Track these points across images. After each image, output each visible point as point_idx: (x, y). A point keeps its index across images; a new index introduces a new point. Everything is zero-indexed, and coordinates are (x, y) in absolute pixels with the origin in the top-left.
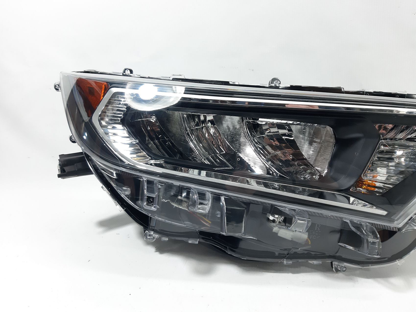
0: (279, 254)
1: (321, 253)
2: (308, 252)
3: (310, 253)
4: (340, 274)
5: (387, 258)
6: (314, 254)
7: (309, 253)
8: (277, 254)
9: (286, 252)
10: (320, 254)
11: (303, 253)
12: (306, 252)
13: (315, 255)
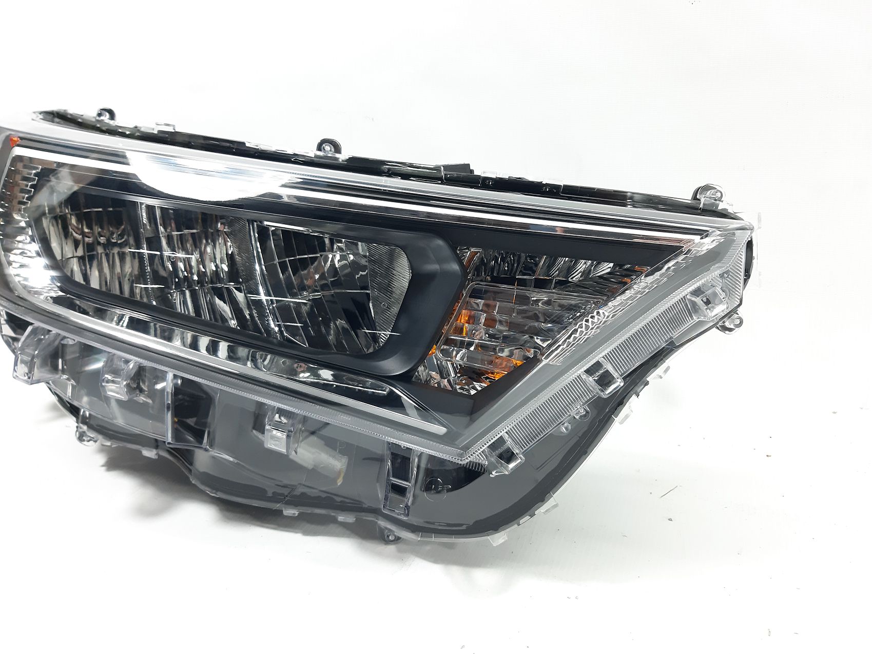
0: (273, 493)
1: (355, 500)
2: (329, 495)
3: (333, 499)
4: (392, 548)
5: (464, 524)
6: (339, 501)
7: (329, 497)
8: (270, 494)
9: (285, 491)
10: (352, 501)
11: (319, 497)
12: (323, 495)
13: (341, 502)
